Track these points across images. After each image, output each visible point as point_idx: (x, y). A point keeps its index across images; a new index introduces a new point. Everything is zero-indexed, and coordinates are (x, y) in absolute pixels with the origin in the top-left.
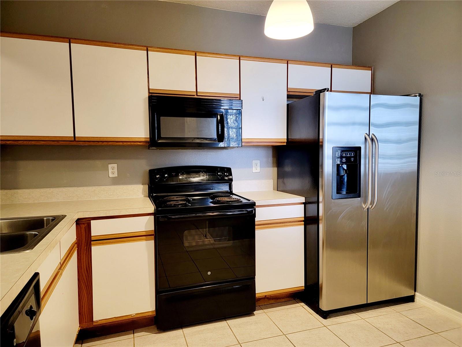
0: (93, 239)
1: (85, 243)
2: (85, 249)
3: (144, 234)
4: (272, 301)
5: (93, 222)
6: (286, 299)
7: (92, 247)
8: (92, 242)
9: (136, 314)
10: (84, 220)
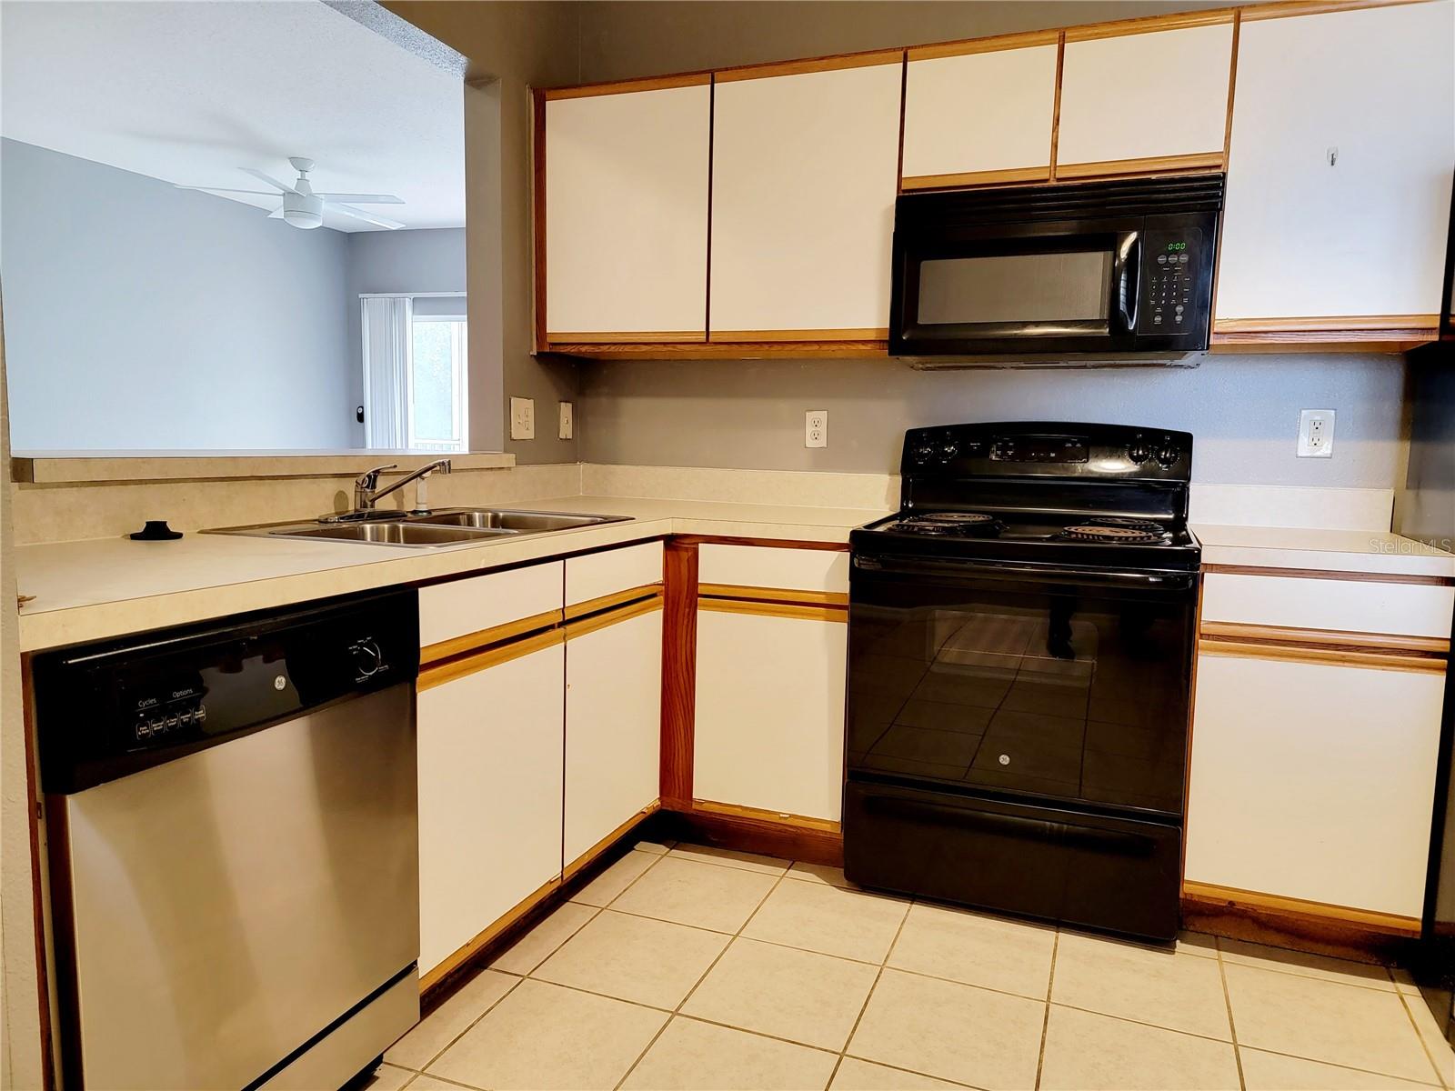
0: (701, 590)
1: (687, 598)
2: (686, 614)
3: (822, 599)
4: (1277, 939)
5: (703, 548)
6: (1340, 951)
7: (698, 611)
8: (699, 599)
9: (791, 816)
10: (687, 541)
